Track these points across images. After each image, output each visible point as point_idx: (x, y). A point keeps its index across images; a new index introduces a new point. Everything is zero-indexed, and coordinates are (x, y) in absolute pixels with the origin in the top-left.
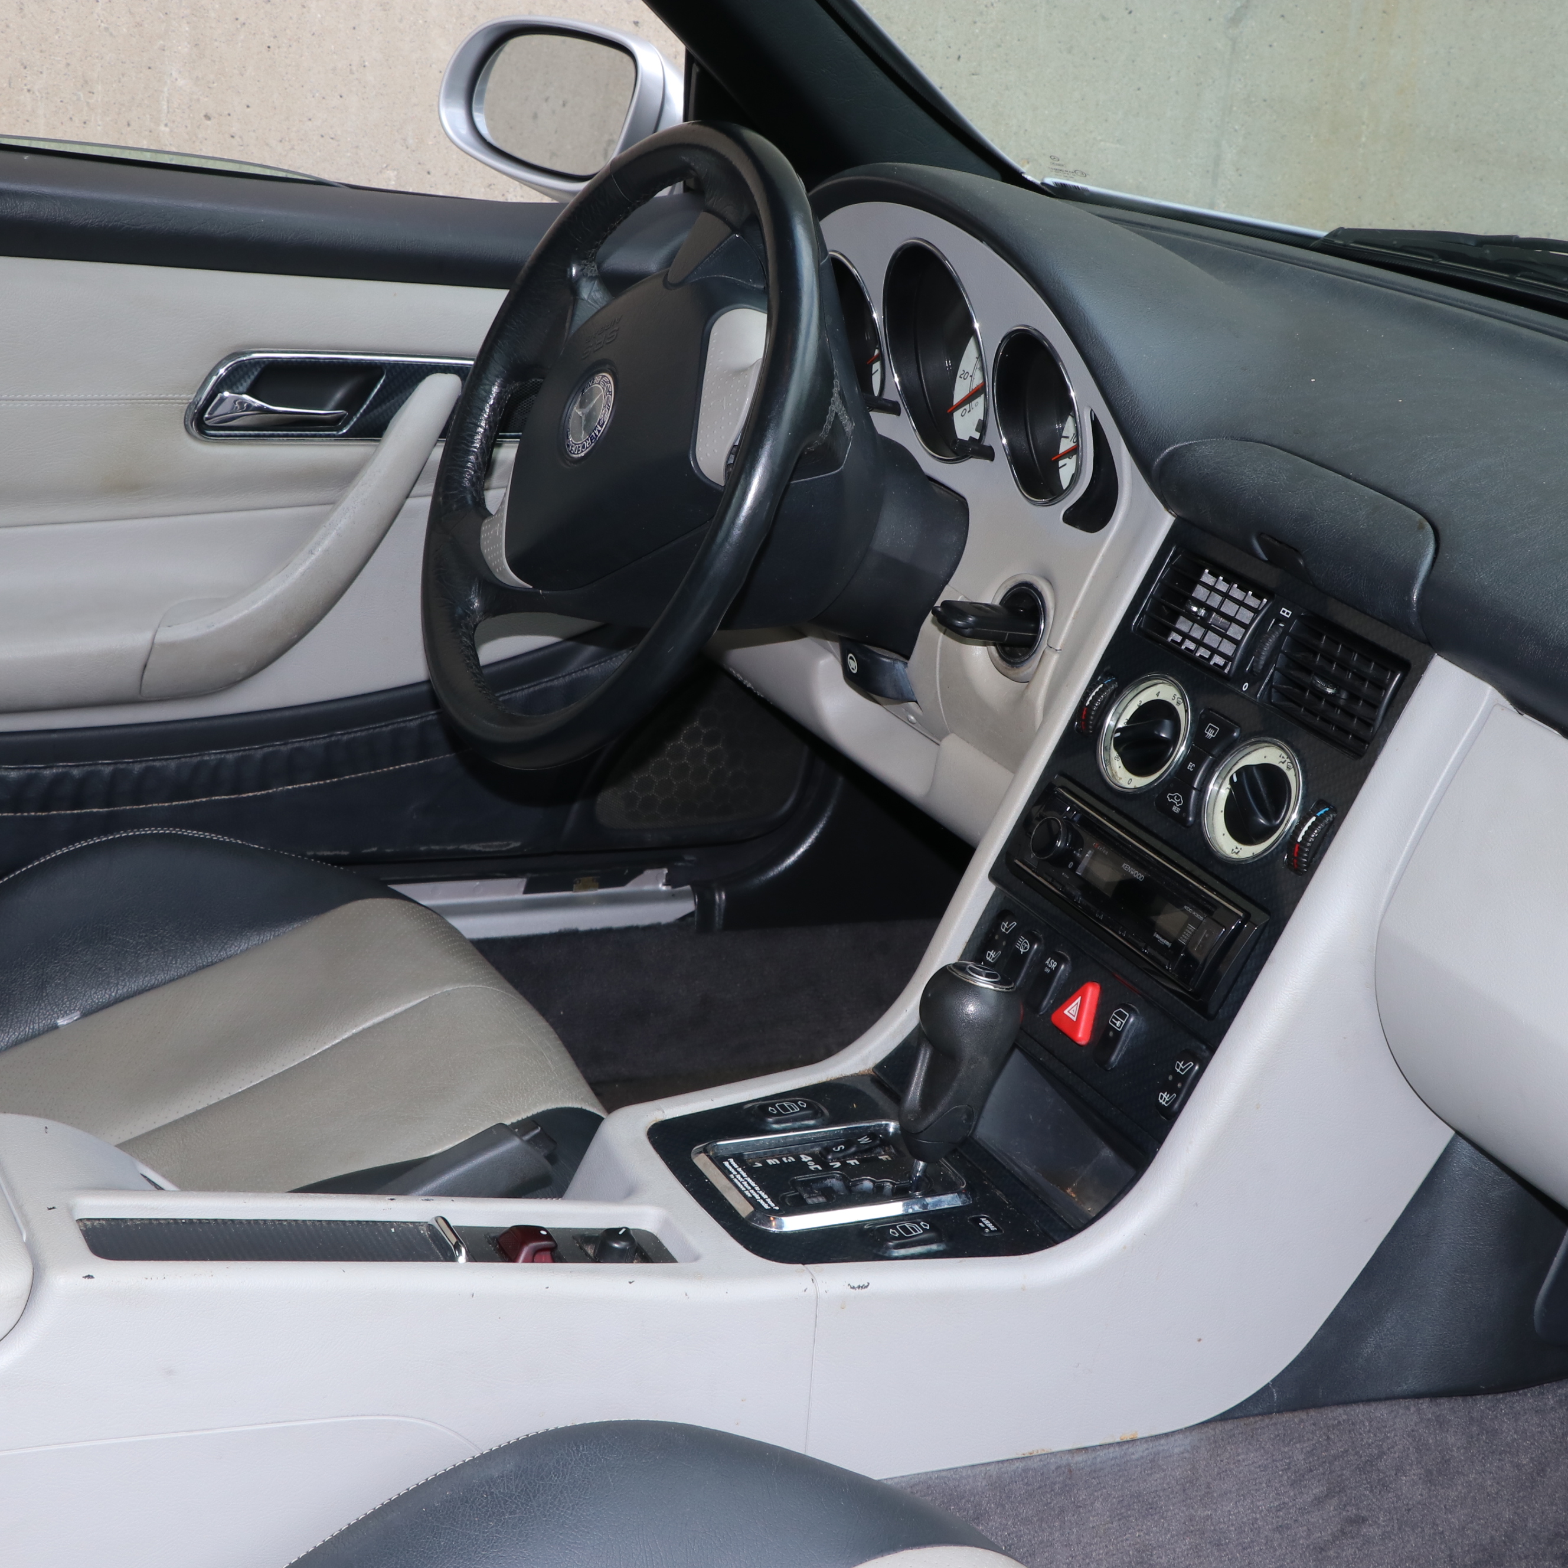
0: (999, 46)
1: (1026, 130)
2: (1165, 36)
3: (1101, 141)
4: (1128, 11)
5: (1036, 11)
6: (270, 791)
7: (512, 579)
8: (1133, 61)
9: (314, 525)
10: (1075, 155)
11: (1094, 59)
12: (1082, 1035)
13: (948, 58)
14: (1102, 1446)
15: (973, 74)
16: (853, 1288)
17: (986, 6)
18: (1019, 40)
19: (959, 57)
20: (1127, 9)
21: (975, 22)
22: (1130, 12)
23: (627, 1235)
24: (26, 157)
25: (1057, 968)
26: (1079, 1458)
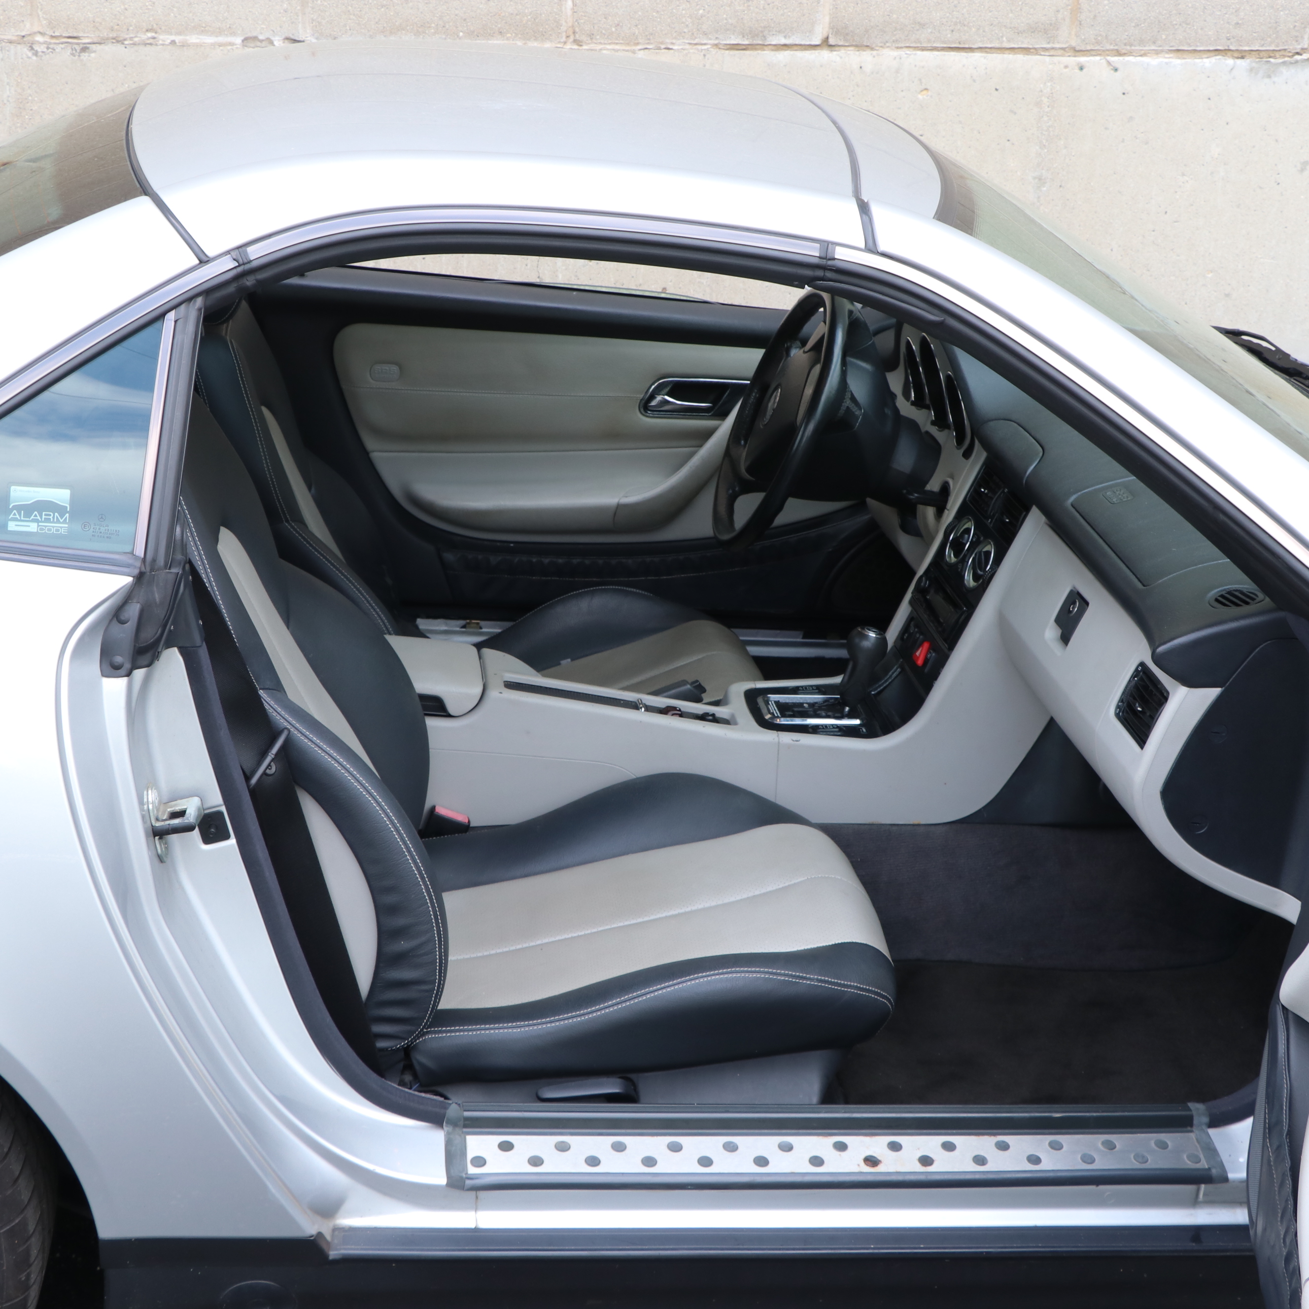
0: (1192, 205)
1: (1210, 253)
2: (1302, 197)
3: (1261, 258)
4: (1277, 183)
5: (1215, 185)
6: (674, 577)
7: (747, 476)
8: (1282, 212)
9: (691, 455)
10: (1244, 267)
11: (1255, 211)
12: (920, 662)
13: (1158, 213)
14: (905, 825)
15: (1175, 222)
16: (793, 741)
17: (1183, 183)
18: (1205, 201)
19: (1166, 212)
20: (1276, 182)
21: (1176, 192)
22: (1278, 184)
23: (713, 715)
24: (575, 293)
25: (919, 637)
26: (894, 828)
